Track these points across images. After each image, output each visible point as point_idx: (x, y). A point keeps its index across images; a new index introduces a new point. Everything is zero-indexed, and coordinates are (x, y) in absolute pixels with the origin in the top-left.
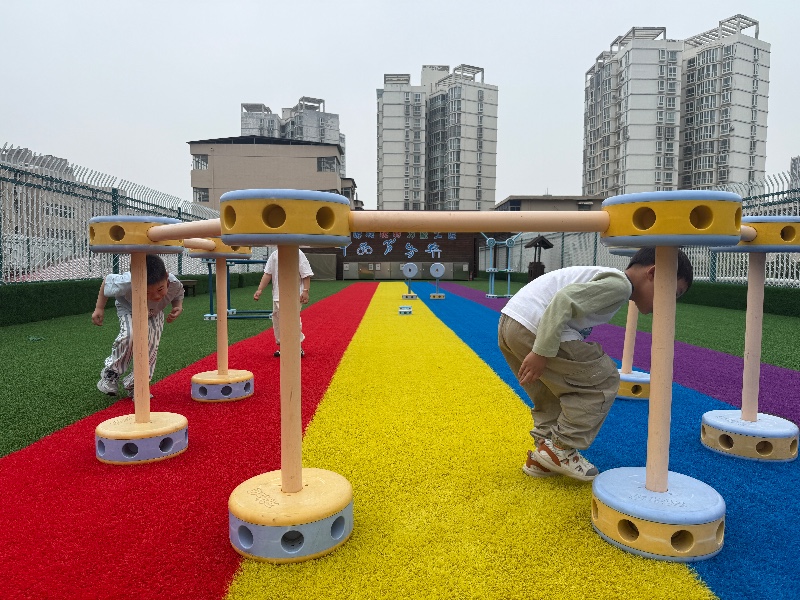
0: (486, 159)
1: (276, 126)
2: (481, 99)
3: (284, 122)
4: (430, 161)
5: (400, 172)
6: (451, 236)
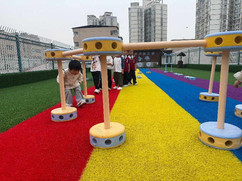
0: (164, 28)
1: (98, 22)
2: (162, 10)
3: (100, 20)
4: (146, 30)
5: (136, 34)
6: (153, 54)
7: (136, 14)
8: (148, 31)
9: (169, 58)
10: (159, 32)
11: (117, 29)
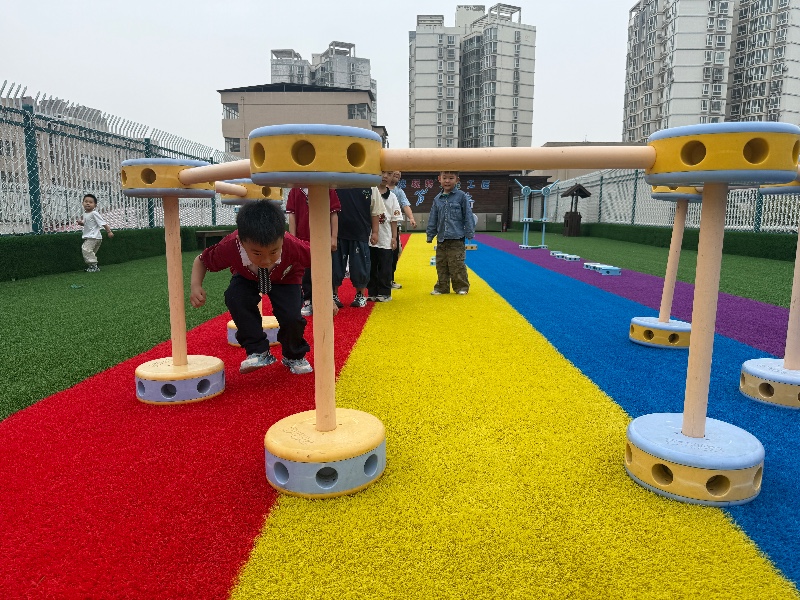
0: (522, 104)
1: (306, 73)
2: (518, 40)
3: (314, 69)
4: (463, 107)
5: (433, 119)
6: (485, 185)
7: (433, 54)
8: (471, 111)
9: (537, 203)
10: (508, 116)
11: (368, 100)
